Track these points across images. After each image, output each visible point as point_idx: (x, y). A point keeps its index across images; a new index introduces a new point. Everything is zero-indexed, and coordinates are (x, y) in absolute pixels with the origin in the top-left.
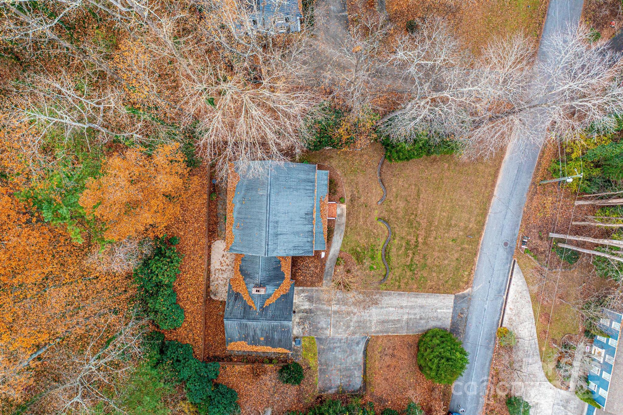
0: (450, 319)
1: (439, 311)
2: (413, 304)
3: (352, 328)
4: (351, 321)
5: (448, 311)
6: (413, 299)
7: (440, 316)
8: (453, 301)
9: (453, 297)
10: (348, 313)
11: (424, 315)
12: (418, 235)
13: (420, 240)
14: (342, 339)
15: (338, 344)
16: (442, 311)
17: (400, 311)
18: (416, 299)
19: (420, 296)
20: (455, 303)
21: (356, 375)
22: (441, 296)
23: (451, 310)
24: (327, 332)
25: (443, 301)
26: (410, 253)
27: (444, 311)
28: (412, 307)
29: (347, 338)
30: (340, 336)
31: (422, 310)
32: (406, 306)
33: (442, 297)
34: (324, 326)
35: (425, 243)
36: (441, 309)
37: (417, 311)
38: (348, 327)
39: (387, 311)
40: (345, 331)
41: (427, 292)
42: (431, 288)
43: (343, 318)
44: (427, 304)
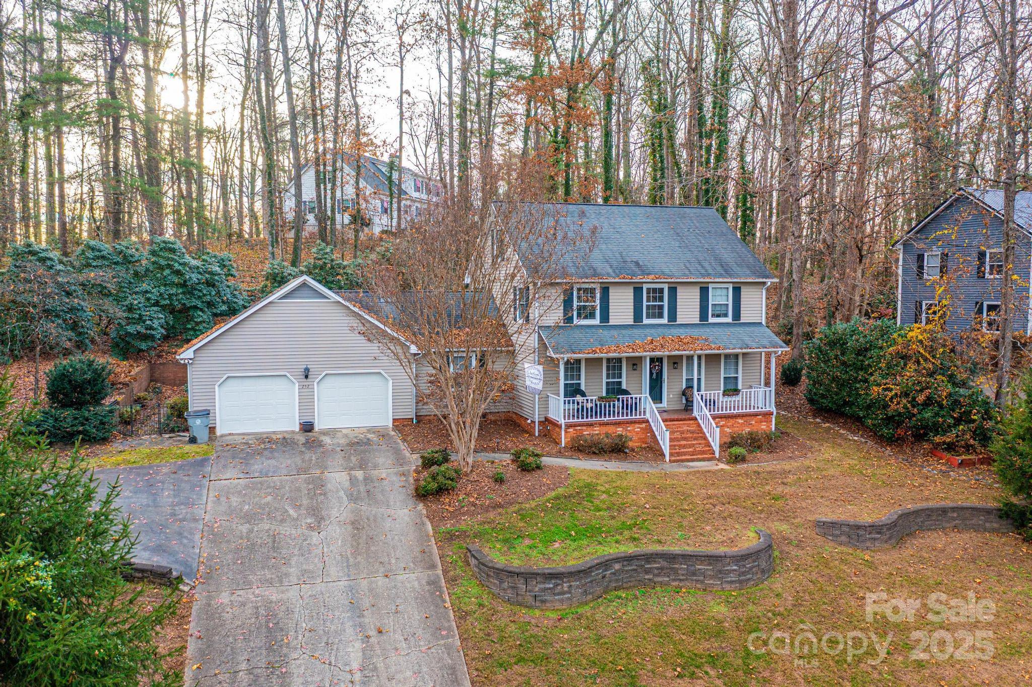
4: (281, 522)
10: (315, 511)
24: (230, 474)
30: (207, 499)
34: (257, 468)
38: (250, 518)
39: (340, 632)
40: (231, 512)
43: (294, 501)
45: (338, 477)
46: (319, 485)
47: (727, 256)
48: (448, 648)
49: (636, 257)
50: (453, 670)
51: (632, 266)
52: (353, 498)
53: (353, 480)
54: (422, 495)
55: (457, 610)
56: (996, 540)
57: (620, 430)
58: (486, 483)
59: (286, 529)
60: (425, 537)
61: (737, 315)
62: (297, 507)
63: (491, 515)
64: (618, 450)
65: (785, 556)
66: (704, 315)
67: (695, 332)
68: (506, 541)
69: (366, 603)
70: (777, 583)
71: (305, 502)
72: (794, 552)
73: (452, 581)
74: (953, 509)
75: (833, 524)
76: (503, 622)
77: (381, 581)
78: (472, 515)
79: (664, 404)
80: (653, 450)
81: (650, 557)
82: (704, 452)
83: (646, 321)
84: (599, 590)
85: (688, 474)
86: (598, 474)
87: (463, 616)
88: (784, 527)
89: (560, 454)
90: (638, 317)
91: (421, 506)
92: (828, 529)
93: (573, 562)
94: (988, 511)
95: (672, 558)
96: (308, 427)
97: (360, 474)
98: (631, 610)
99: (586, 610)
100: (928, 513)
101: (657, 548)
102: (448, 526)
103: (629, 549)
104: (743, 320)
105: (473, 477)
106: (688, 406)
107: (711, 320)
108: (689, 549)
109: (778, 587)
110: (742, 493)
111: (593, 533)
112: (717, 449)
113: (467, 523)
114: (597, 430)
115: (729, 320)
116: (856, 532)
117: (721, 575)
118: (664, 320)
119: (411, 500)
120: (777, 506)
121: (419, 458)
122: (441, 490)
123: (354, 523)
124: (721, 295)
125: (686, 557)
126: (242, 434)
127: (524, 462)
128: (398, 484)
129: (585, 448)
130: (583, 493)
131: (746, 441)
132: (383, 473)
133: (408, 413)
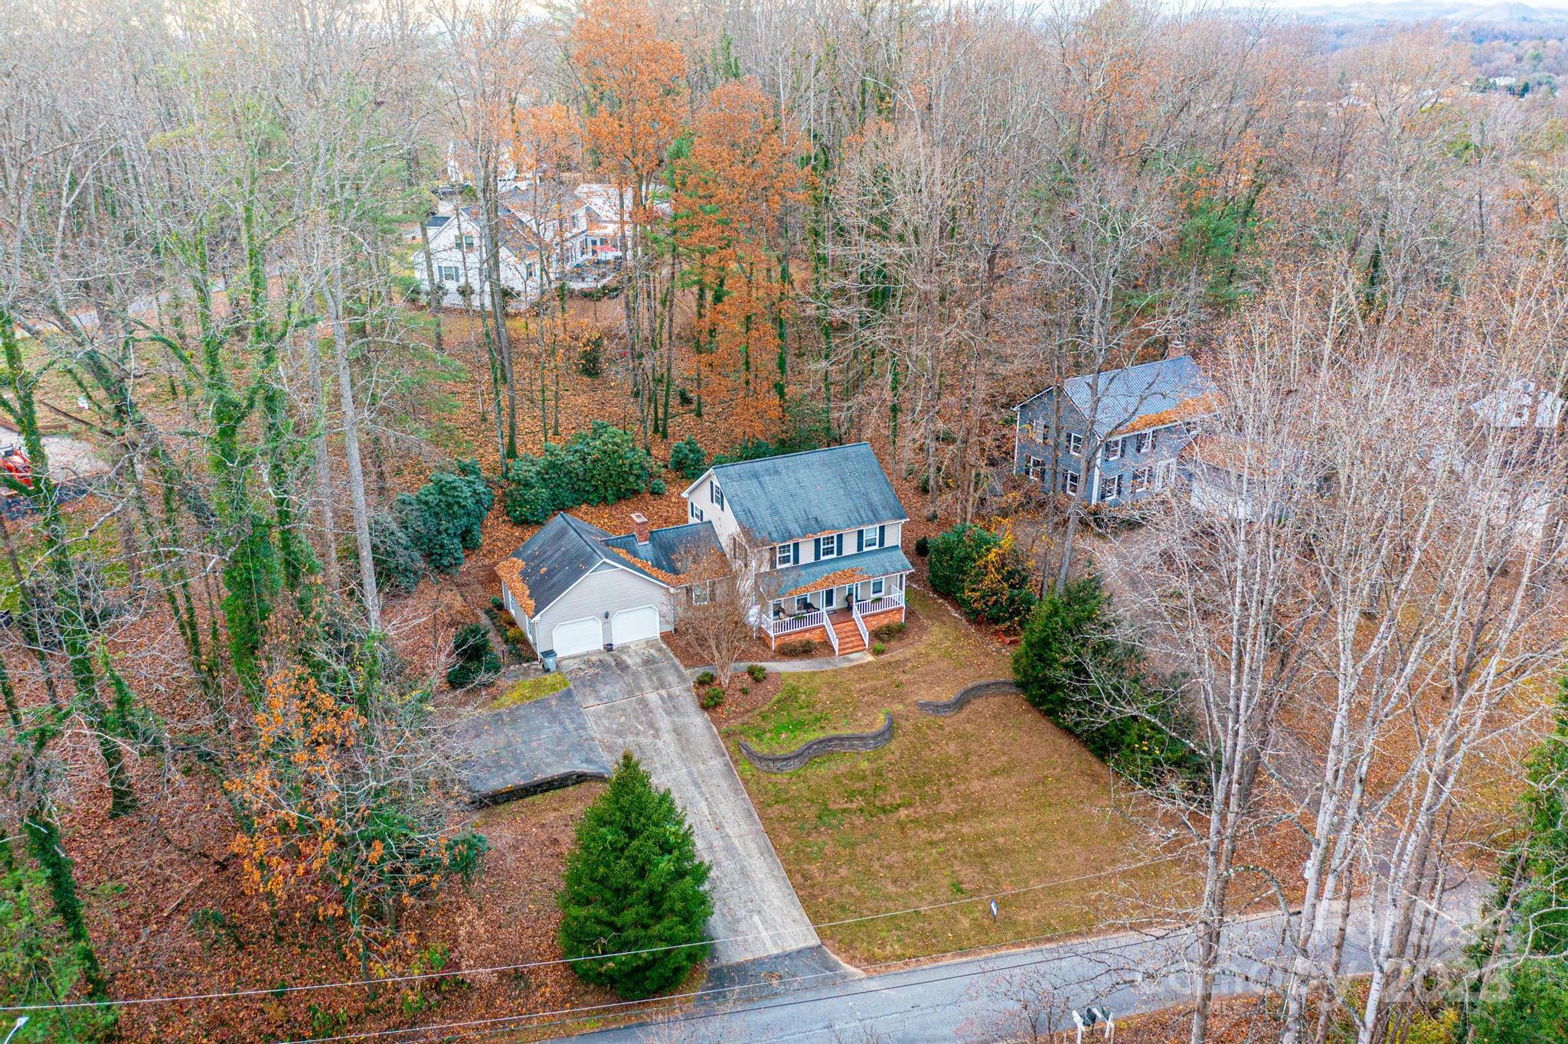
0: (749, 957)
1: (756, 918)
2: (741, 850)
3: (620, 741)
4: (637, 734)
5: (769, 943)
6: (753, 845)
7: (743, 927)
8: (802, 945)
9: (814, 941)
10: (651, 725)
11: (725, 885)
12: (910, 805)
13: (903, 813)
14: (585, 729)
15: (571, 727)
16: (761, 927)
17: (709, 827)
18: (755, 852)
19: (769, 860)
20: (799, 952)
21: (507, 776)
22: (798, 912)
23: (774, 951)
24: (591, 701)
25: (789, 920)
26: (859, 802)
27: (764, 934)
28: (730, 849)
29: (593, 739)
30: (590, 722)
31: (737, 878)
32: (728, 836)
33: (796, 914)
34: (603, 693)
35: (902, 826)
36: (764, 922)
37: (728, 865)
38: (620, 734)
39: (693, 797)
40: (608, 731)
41: (788, 871)
42: (803, 876)
43: (637, 718)
44: (758, 885)
45: (652, 697)
46: (644, 703)
47: (876, 499)
48: (744, 799)
49: (815, 512)
50: (749, 810)
51: (813, 522)
52: (669, 714)
53: (662, 698)
54: (704, 707)
55: (743, 779)
56: (1012, 699)
57: (807, 635)
58: (738, 694)
59: (642, 740)
60: (713, 737)
61: (882, 543)
62: (641, 723)
63: (746, 718)
64: (805, 651)
65: (899, 727)
66: (860, 548)
67: (853, 564)
68: (757, 736)
69: (700, 780)
70: (893, 745)
71: (643, 718)
72: (903, 722)
73: (736, 762)
74: (993, 684)
75: (925, 705)
76: (765, 783)
77: (702, 767)
78: (735, 718)
79: (835, 606)
80: (827, 644)
81: (831, 740)
82: (858, 646)
83: (823, 558)
84: (807, 760)
85: (850, 669)
86: (798, 676)
87: (746, 782)
88: (901, 707)
89: (773, 659)
90: (817, 557)
91: (706, 715)
92: (924, 706)
93: (795, 748)
94: (1011, 684)
95: (841, 739)
96: (609, 648)
97: (663, 692)
98: (822, 770)
99: (801, 772)
100: (978, 688)
101: (833, 733)
102: (724, 727)
103: (821, 735)
104: (886, 545)
105: (731, 692)
106: (850, 608)
107: (865, 549)
108: (849, 732)
109: (893, 747)
110: (879, 683)
111: (800, 725)
112: (866, 641)
113: (735, 724)
114: (793, 637)
115: (877, 547)
116: (937, 708)
117: (865, 745)
118: (834, 556)
119: (700, 711)
120: (897, 691)
121: (692, 674)
122: (717, 705)
123: (675, 730)
124: (871, 533)
125: (848, 738)
126: (570, 658)
127: (757, 676)
128: (689, 699)
129: (788, 652)
130: (792, 695)
131: (885, 635)
132: (677, 690)
133: (670, 628)
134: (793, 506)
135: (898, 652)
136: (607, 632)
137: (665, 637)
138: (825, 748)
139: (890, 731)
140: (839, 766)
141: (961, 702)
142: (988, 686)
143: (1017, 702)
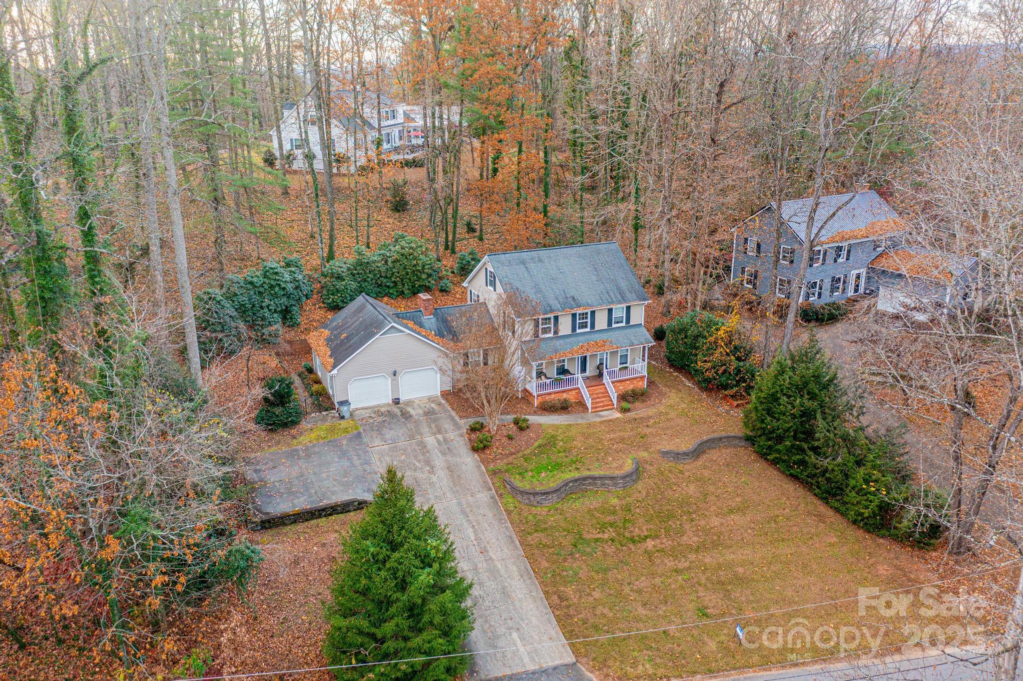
0: (508, 672)
1: (515, 635)
2: (502, 572)
4: (415, 470)
5: (526, 660)
6: (514, 568)
7: (501, 643)
8: (557, 662)
9: (570, 658)
10: (428, 462)
11: (487, 603)
12: (657, 537)
13: (650, 543)
14: (370, 464)
15: (357, 462)
16: (519, 643)
17: (474, 551)
18: (516, 574)
19: (528, 582)
20: (555, 668)
21: (296, 501)
22: (554, 630)
23: (531, 667)
24: (377, 442)
25: (545, 638)
26: (610, 533)
27: (522, 649)
28: (494, 573)
30: (375, 459)
31: (498, 596)
32: (491, 559)
33: (553, 633)
34: (388, 436)
35: (649, 555)
36: (522, 639)
37: (491, 585)
39: (462, 525)
41: (546, 593)
42: (559, 597)
43: (416, 457)
44: (517, 604)
45: (430, 441)
46: (423, 445)
47: (624, 285)
48: (507, 528)
49: (573, 292)
50: (511, 537)
51: (570, 300)
52: (444, 454)
53: (438, 441)
54: (475, 450)
55: (506, 510)
56: (741, 451)
57: (565, 395)
58: (504, 440)
59: (419, 475)
60: (482, 474)
61: (628, 321)
62: (419, 461)
63: (510, 459)
64: (563, 408)
65: (645, 469)
66: (610, 323)
67: (605, 336)
68: (520, 474)
69: (468, 510)
70: (640, 485)
71: (422, 458)
72: (648, 467)
73: (501, 496)
74: (725, 438)
75: (667, 453)
76: (525, 514)
77: (471, 499)
78: (501, 459)
79: (588, 374)
80: (582, 404)
81: (585, 479)
82: (607, 405)
83: (578, 331)
84: (563, 495)
85: (601, 422)
86: (557, 427)
87: (509, 513)
88: (645, 454)
89: (535, 413)
90: (574, 330)
91: (476, 456)
92: (665, 454)
93: (553, 485)
94: (741, 438)
95: (594, 478)
96: (396, 402)
97: (440, 437)
98: (578, 504)
99: (559, 506)
100: (712, 440)
101: (588, 473)
102: (491, 467)
103: (576, 475)
104: (632, 323)
105: (498, 437)
106: (601, 375)
107: (614, 326)
108: (602, 473)
109: (640, 488)
110: (626, 435)
111: (558, 466)
112: (615, 402)
113: (501, 464)
114: (553, 396)
115: (624, 324)
116: (677, 456)
117: (615, 485)
118: (588, 330)
119: (471, 453)
120: (643, 442)
121: (465, 423)
122: (485, 447)
123: (448, 468)
124: (619, 312)
125: (600, 478)
126: (363, 408)
127: (521, 426)
128: (462, 443)
129: (548, 408)
130: (551, 442)
131: (630, 398)
132: (451, 435)
133: (448, 387)
134: (554, 287)
135: (641, 411)
136: (395, 388)
137: (445, 394)
138: (581, 485)
139: (635, 475)
140: (592, 501)
141: (698, 452)
142: (720, 439)
143: (746, 454)
